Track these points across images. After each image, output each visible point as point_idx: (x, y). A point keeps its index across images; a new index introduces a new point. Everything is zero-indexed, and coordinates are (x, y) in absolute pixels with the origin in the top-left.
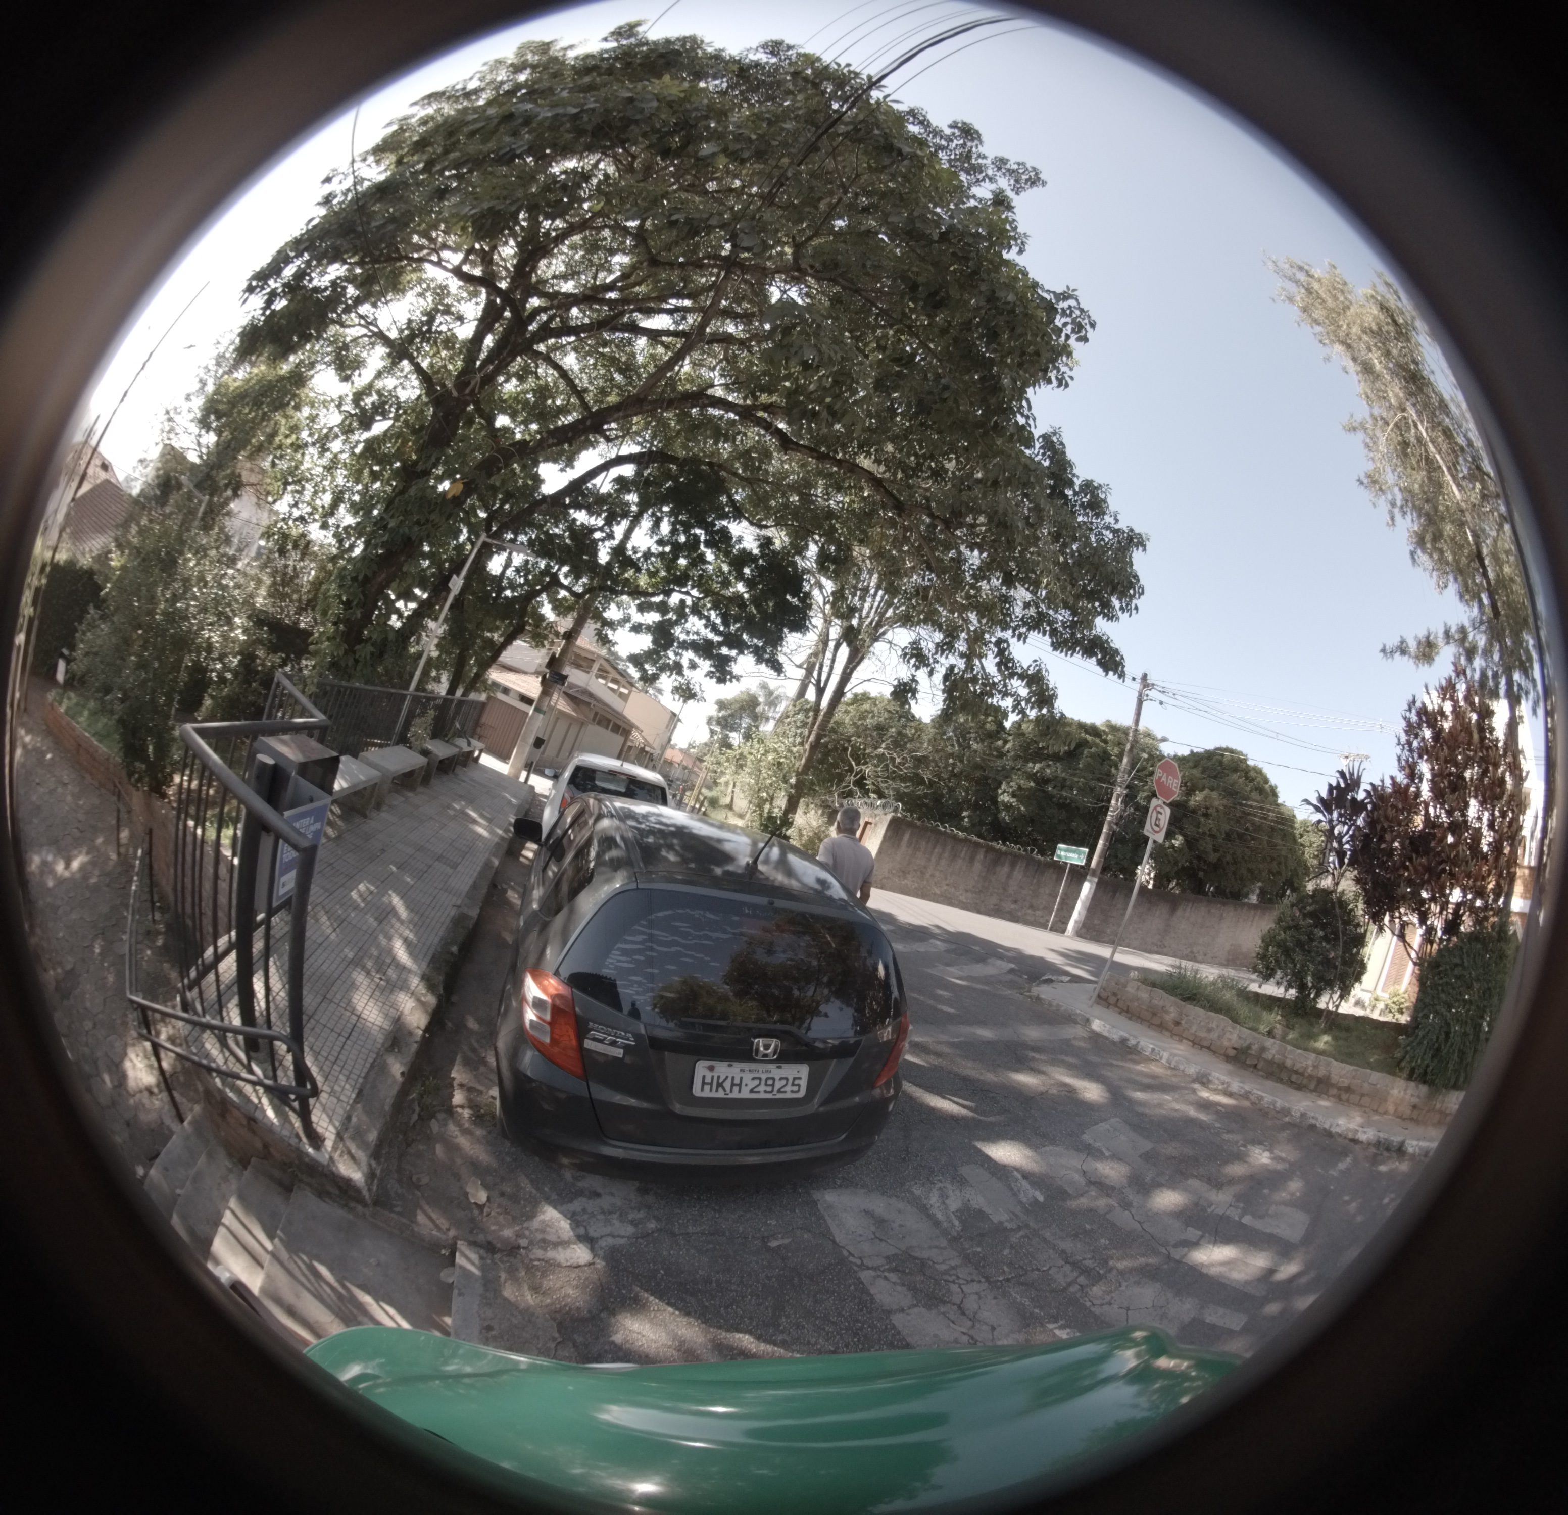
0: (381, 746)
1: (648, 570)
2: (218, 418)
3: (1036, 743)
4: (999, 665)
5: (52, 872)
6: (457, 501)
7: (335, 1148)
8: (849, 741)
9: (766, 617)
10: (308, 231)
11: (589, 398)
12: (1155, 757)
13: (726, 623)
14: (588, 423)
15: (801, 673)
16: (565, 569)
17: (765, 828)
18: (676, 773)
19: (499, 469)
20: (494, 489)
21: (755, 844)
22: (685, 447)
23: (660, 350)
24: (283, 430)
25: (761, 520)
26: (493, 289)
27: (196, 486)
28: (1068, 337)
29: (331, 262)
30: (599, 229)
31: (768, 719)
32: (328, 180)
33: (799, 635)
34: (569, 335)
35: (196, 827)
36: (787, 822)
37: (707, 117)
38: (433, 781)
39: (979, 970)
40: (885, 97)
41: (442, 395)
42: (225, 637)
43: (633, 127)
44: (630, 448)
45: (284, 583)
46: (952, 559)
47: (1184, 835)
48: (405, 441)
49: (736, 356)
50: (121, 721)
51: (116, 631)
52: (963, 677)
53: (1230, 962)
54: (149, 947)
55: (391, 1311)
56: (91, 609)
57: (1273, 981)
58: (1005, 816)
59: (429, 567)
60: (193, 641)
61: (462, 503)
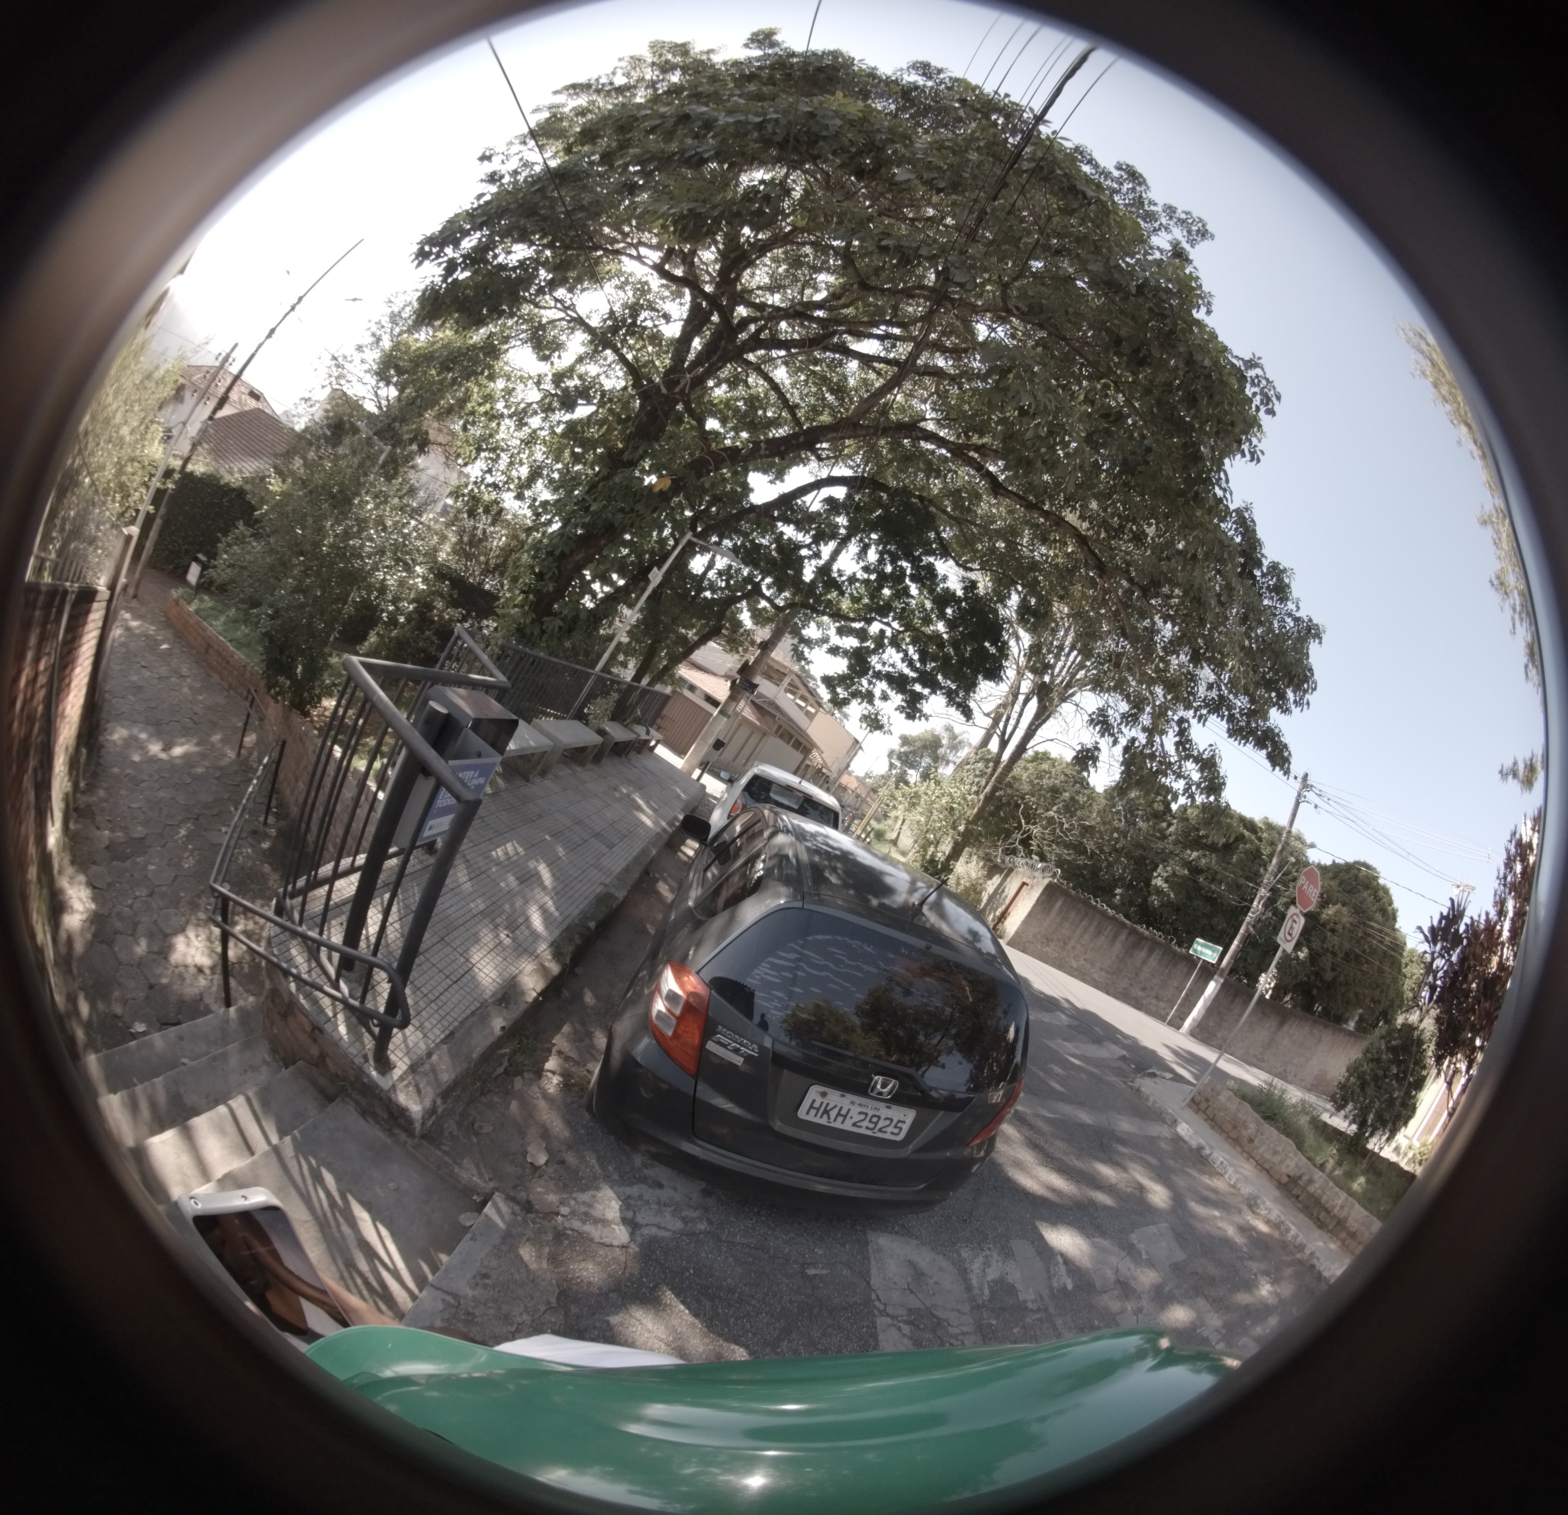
0: (556, 717)
1: (851, 595)
2: (400, 373)
3: (1198, 830)
4: (1177, 744)
6: (664, 497)
8: (1023, 798)
9: (963, 661)
10: (480, 206)
11: (800, 414)
12: (1302, 863)
13: (923, 660)
14: (801, 439)
15: (988, 722)
16: (768, 580)
17: (926, 870)
18: (849, 799)
19: (708, 472)
20: (701, 491)
21: (913, 883)
22: (896, 477)
23: (872, 376)
24: (475, 397)
25: (966, 562)
26: (698, 293)
27: (375, 434)
28: (1258, 409)
29: (516, 241)
30: (804, 244)
31: (948, 762)
32: (485, 158)
33: (992, 684)
35: (343, 755)
36: (947, 868)
38: (605, 761)
39: (1094, 1051)
40: (1054, 134)
41: (649, 390)
42: (402, 583)
43: (821, 144)
44: (841, 471)
45: (471, 543)
46: (1146, 628)
47: (1310, 949)
48: (610, 430)
49: (947, 391)
50: (265, 634)
51: (271, 551)
52: (1142, 752)
53: (1315, 1087)
54: (252, 846)
55: (384, 1232)
56: (241, 525)
57: (1342, 1113)
58: (1155, 901)
59: (628, 555)
60: (365, 579)
61: (671, 499)
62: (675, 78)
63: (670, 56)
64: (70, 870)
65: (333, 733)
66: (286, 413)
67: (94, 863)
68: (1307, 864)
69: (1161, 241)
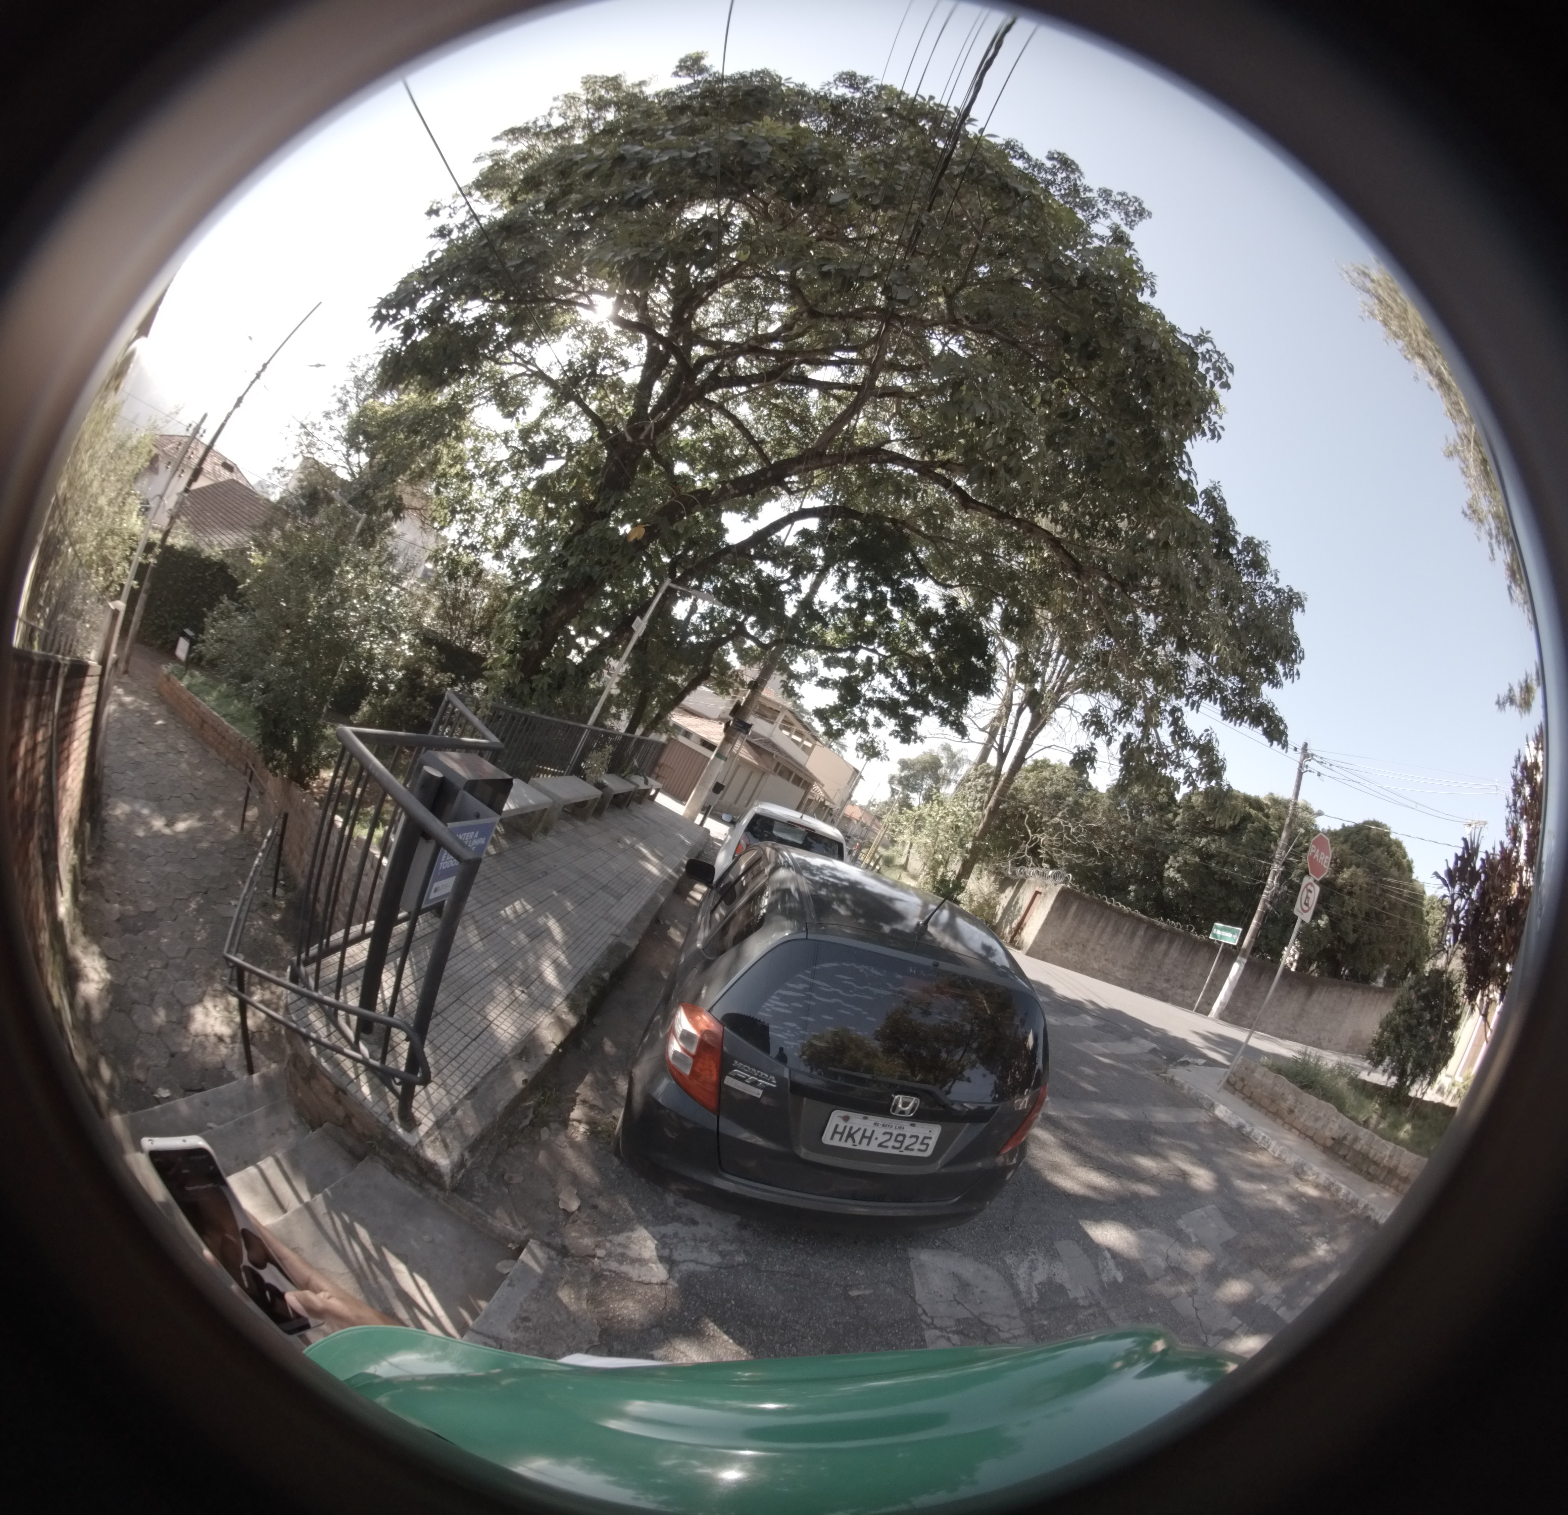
0: (554, 774)
1: (835, 625)
2: (369, 439)
3: (1204, 816)
4: (1173, 734)
6: (640, 545)
7: (428, 1134)
8: (1027, 808)
9: (952, 679)
10: (431, 264)
11: (767, 449)
12: (1311, 832)
13: (912, 683)
14: (769, 475)
15: (984, 737)
16: (752, 619)
17: (938, 891)
18: (854, 829)
19: (681, 517)
20: (677, 536)
21: (925, 905)
22: (867, 502)
23: (833, 403)
24: (445, 458)
25: (945, 579)
26: (654, 337)
27: (350, 502)
28: (1212, 384)
29: (470, 299)
30: (750, 278)
31: (949, 782)
32: (433, 212)
33: (983, 698)
35: (345, 824)
36: (959, 887)
37: (826, 163)
38: (606, 814)
39: (1123, 1048)
40: (982, 131)
41: (616, 439)
42: (389, 651)
43: (755, 173)
44: (813, 502)
45: (454, 607)
46: (1129, 623)
47: (1329, 915)
48: (580, 483)
49: (908, 410)
50: (258, 708)
51: (258, 625)
52: (1139, 747)
53: (1350, 1049)
54: (263, 918)
55: (422, 1282)
56: (225, 599)
57: (1381, 1068)
58: (1169, 892)
59: (611, 607)
60: (352, 649)
61: (647, 546)
62: (610, 115)
63: (603, 92)
64: (83, 940)
65: (332, 804)
66: (260, 483)
67: (106, 934)
68: (1316, 832)
69: (1101, 228)
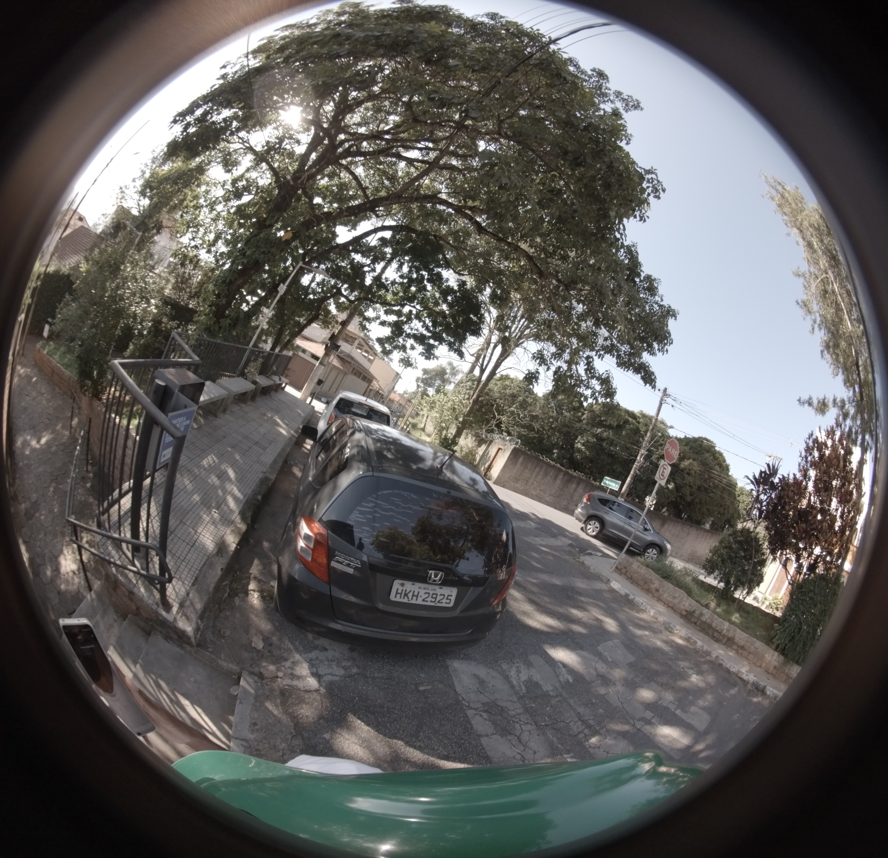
0: (229, 376)
1: (393, 291)
2: (152, 190)
3: (600, 417)
4: (586, 370)
5: (29, 445)
6: (288, 242)
8: (495, 401)
9: (457, 326)
10: (211, 91)
11: (369, 192)
12: (666, 437)
13: (434, 325)
14: (368, 205)
15: (473, 359)
16: (346, 286)
17: (442, 444)
18: (395, 406)
19: (313, 227)
20: (310, 238)
21: (435, 453)
22: (421, 225)
23: (412, 170)
24: (189, 197)
25: (460, 270)
26: (319, 128)
27: (135, 227)
28: (649, 195)
29: (226, 108)
30: (383, 101)
31: (450, 382)
32: (224, 67)
33: (475, 338)
34: (361, 156)
35: (116, 418)
36: (454, 442)
38: (257, 399)
39: (553, 542)
40: (559, 50)
41: (284, 183)
42: (145, 310)
43: (411, 46)
44: (390, 222)
45: (182, 282)
46: (567, 307)
47: (675, 483)
48: (260, 207)
49: (456, 178)
50: (79, 357)
51: (81, 307)
52: (565, 374)
53: (691, 560)
54: (82, 487)
55: (200, 711)
56: (67, 296)
57: (712, 576)
58: (578, 456)
59: (267, 278)
60: (125, 312)
61: (290, 244)
62: (343, 18)
63: (347, 9)
66: (95, 225)
68: (669, 437)
